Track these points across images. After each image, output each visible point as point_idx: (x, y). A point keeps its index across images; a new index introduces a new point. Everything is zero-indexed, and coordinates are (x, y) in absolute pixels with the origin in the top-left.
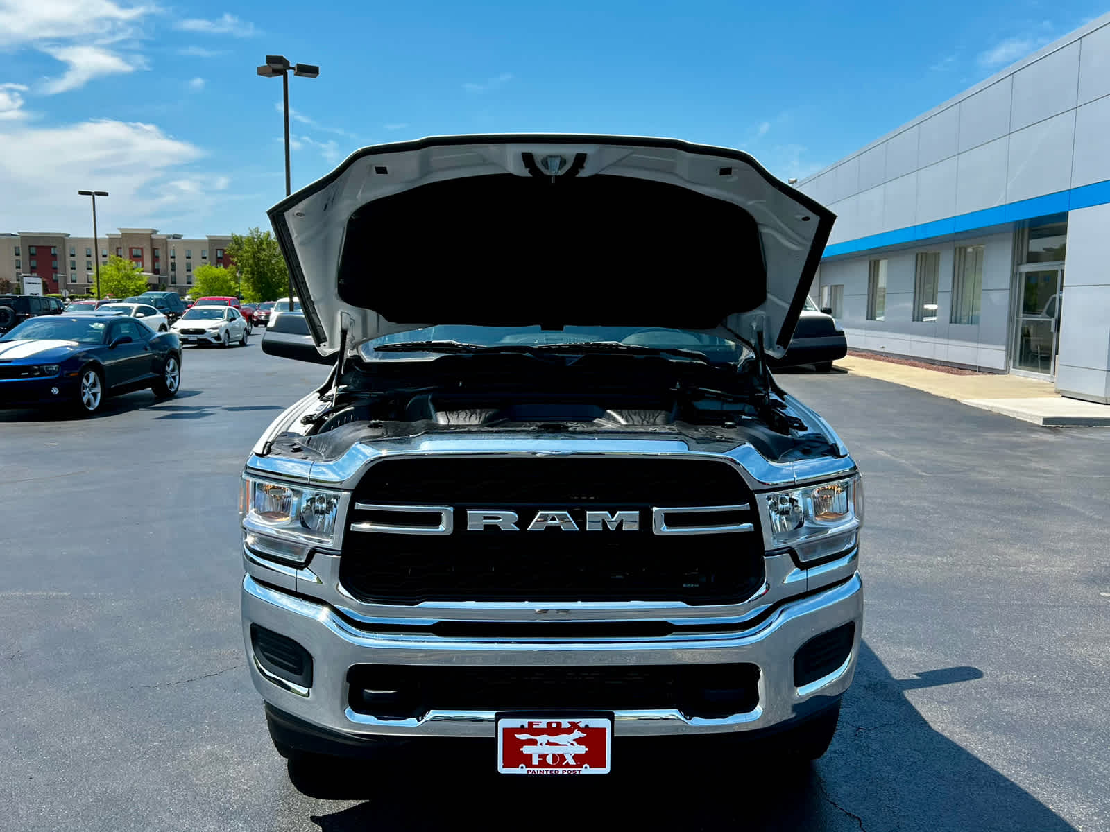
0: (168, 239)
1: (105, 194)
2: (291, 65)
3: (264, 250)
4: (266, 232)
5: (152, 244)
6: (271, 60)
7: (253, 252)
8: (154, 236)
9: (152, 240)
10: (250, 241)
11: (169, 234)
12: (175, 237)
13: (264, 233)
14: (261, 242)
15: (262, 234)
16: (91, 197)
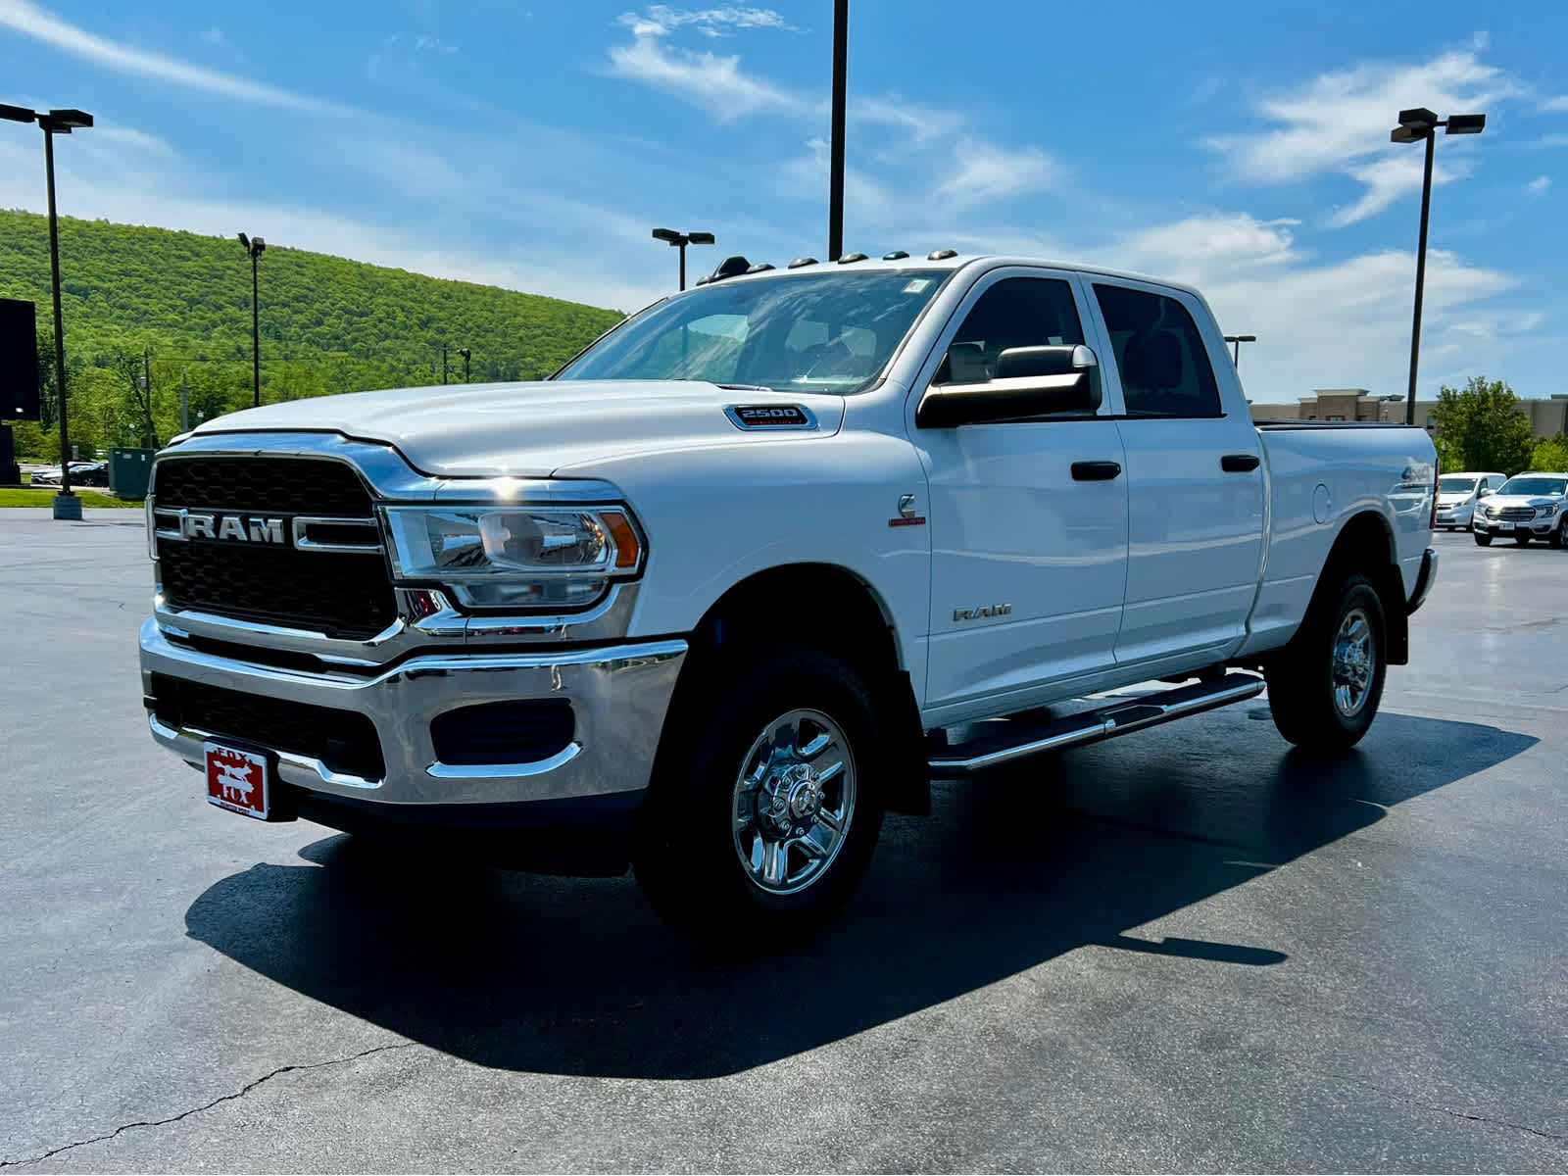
0: (1382, 403)
1: (1252, 339)
2: (1439, 120)
3: (1487, 409)
4: (1495, 382)
5: (1357, 409)
6: (1405, 116)
7: (1470, 413)
8: (1362, 399)
9: (1358, 403)
10: (1467, 398)
11: (1382, 395)
12: (1391, 398)
13: (1492, 385)
14: (1485, 398)
15: (1488, 387)
16: (1234, 343)
